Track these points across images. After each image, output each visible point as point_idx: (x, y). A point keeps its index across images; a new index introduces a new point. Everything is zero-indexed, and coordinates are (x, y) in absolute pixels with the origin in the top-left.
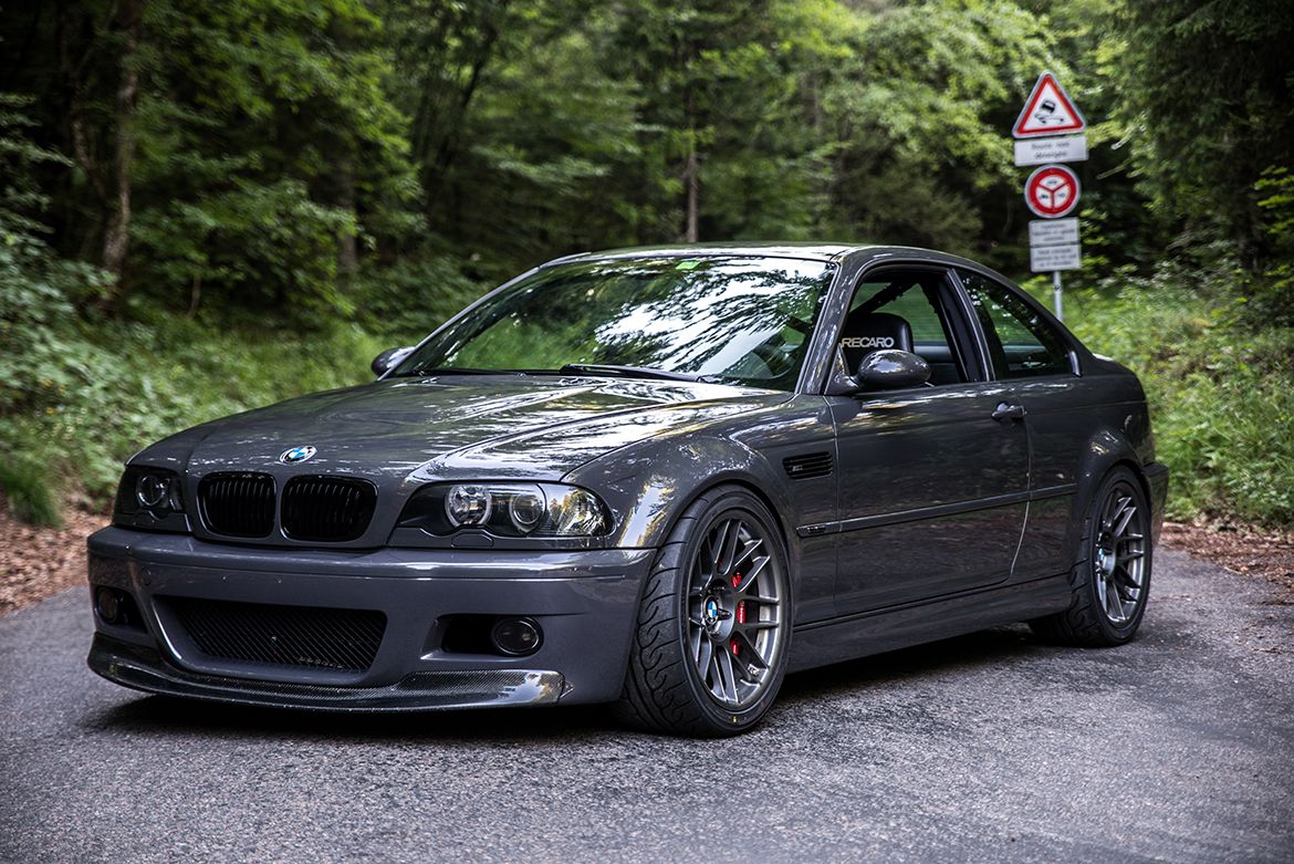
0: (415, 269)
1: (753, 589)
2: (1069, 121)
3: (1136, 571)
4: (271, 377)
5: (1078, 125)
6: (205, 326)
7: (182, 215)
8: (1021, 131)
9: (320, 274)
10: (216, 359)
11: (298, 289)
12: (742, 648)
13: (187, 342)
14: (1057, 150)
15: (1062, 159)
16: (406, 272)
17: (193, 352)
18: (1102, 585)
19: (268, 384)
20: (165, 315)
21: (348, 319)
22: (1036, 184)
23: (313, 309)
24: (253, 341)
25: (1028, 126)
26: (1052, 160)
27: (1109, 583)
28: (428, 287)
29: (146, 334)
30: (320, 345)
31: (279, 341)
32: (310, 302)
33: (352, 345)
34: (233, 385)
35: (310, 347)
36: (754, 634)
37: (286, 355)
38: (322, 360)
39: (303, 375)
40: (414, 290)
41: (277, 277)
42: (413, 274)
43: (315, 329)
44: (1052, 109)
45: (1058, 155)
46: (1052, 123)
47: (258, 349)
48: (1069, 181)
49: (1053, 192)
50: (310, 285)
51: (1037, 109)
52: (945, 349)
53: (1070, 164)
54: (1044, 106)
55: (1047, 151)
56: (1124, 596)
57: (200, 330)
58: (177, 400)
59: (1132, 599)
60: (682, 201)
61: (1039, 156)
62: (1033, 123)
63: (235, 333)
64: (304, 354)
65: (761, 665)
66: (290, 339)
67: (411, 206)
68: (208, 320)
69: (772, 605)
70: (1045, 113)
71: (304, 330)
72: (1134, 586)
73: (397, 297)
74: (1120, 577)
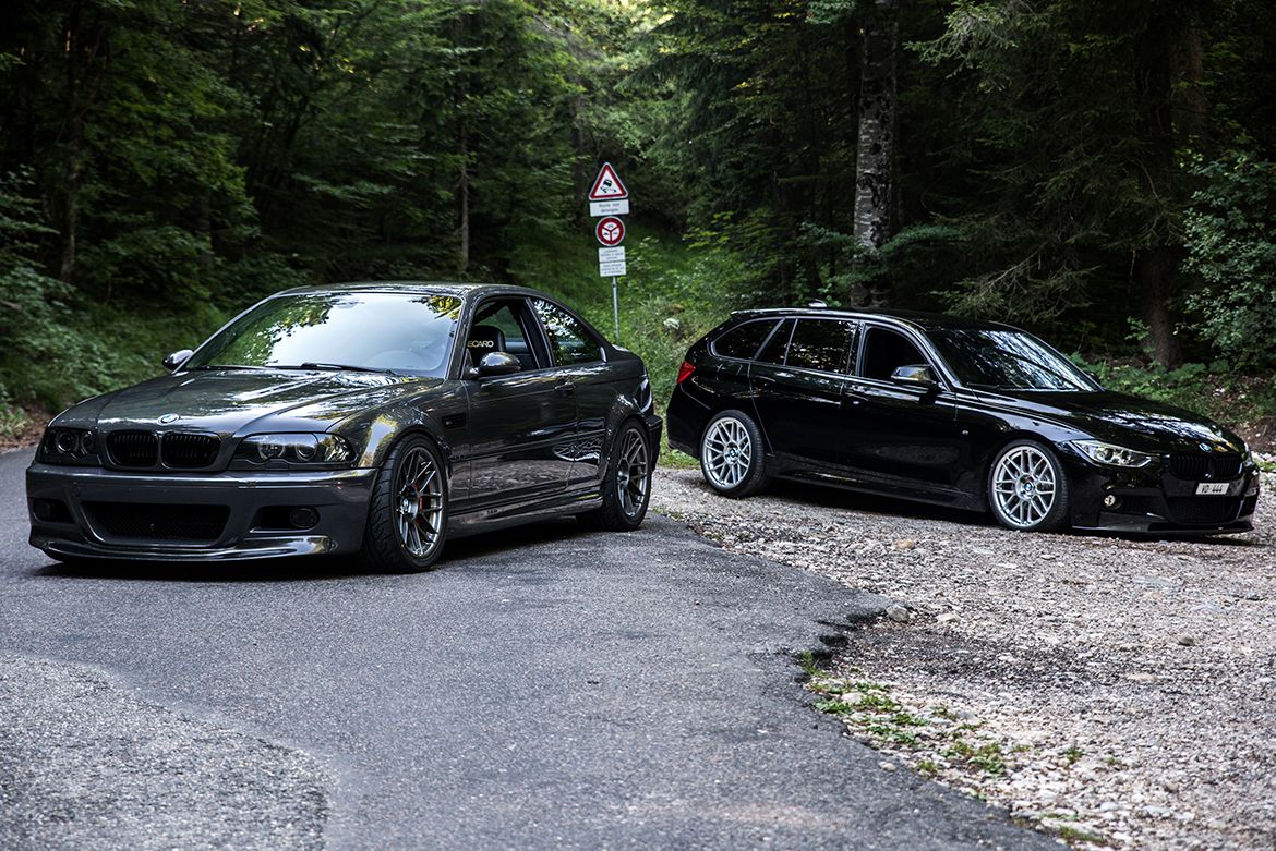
0: (254, 261)
1: (427, 490)
2: (619, 192)
3: (642, 486)
4: (159, 340)
5: (624, 193)
6: (118, 310)
7: (106, 247)
8: (593, 196)
9: (188, 274)
10: (127, 331)
11: (173, 283)
12: (422, 523)
13: (110, 321)
14: (612, 207)
15: (615, 213)
16: (247, 265)
17: (113, 326)
18: (621, 492)
19: (157, 345)
20: (95, 304)
21: (206, 301)
22: (602, 227)
23: (183, 295)
24: (147, 318)
25: (597, 194)
26: (610, 213)
27: (625, 492)
28: (263, 275)
29: (87, 317)
30: (189, 319)
31: (164, 318)
32: (181, 291)
33: (210, 318)
34: (137, 346)
35: (182, 321)
36: (429, 515)
37: (167, 326)
38: (190, 329)
39: (178, 339)
40: (252, 276)
41: (160, 276)
42: (252, 265)
43: (185, 309)
44: (610, 185)
45: (613, 210)
46: (610, 192)
47: (149, 323)
48: (619, 225)
49: (611, 232)
50: (181, 281)
51: (602, 184)
52: (524, 344)
53: (619, 216)
54: (605, 183)
55: (607, 208)
56: (635, 501)
57: (115, 313)
58: (110, 355)
59: (639, 502)
60: (457, 205)
61: (603, 211)
62: (599, 192)
63: (136, 313)
64: (178, 325)
65: (433, 532)
66: (169, 316)
67: (250, 221)
68: (118, 306)
69: (437, 498)
70: (606, 186)
71: (178, 309)
72: (641, 494)
73: (241, 283)
74: (633, 489)
